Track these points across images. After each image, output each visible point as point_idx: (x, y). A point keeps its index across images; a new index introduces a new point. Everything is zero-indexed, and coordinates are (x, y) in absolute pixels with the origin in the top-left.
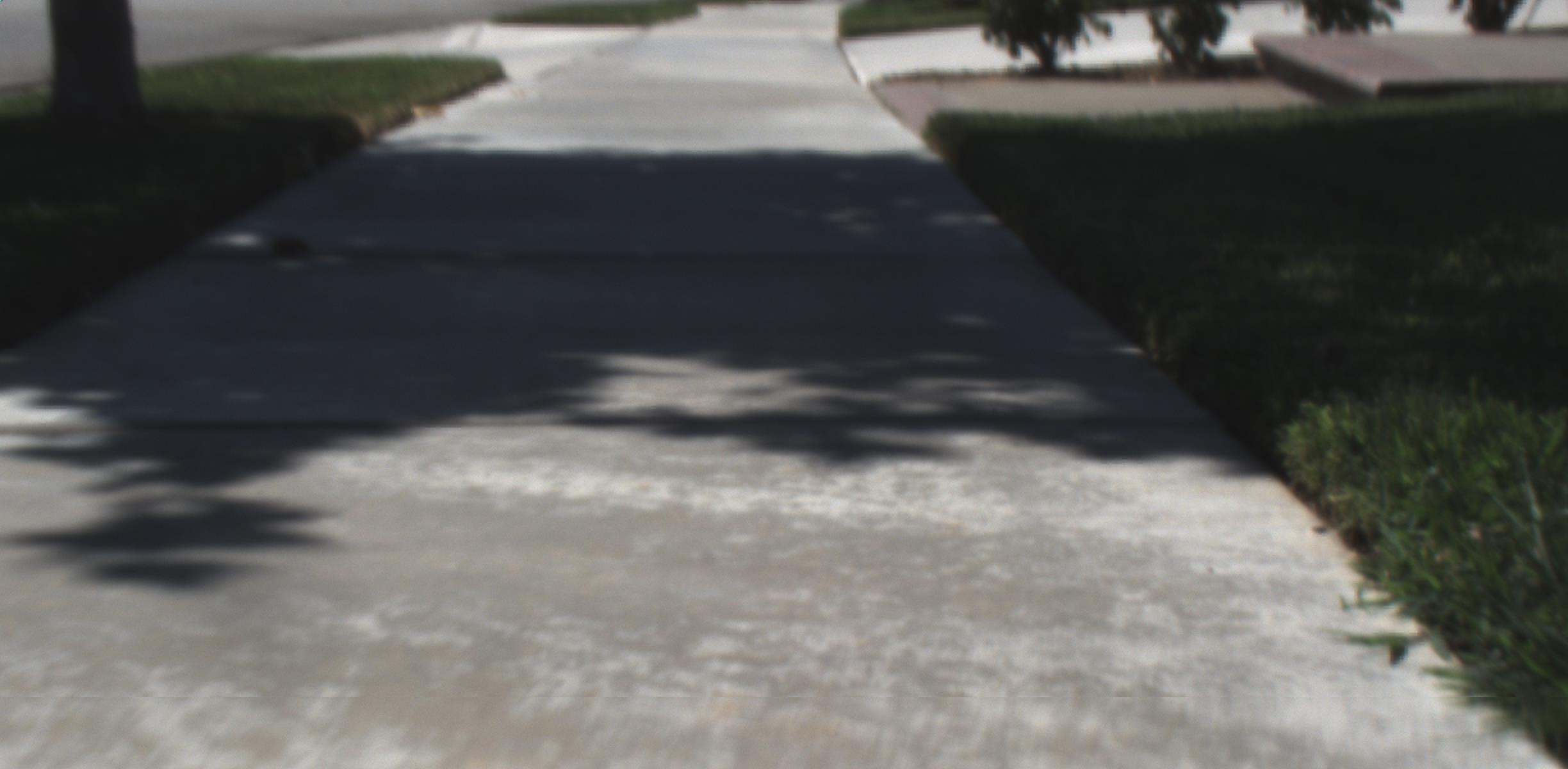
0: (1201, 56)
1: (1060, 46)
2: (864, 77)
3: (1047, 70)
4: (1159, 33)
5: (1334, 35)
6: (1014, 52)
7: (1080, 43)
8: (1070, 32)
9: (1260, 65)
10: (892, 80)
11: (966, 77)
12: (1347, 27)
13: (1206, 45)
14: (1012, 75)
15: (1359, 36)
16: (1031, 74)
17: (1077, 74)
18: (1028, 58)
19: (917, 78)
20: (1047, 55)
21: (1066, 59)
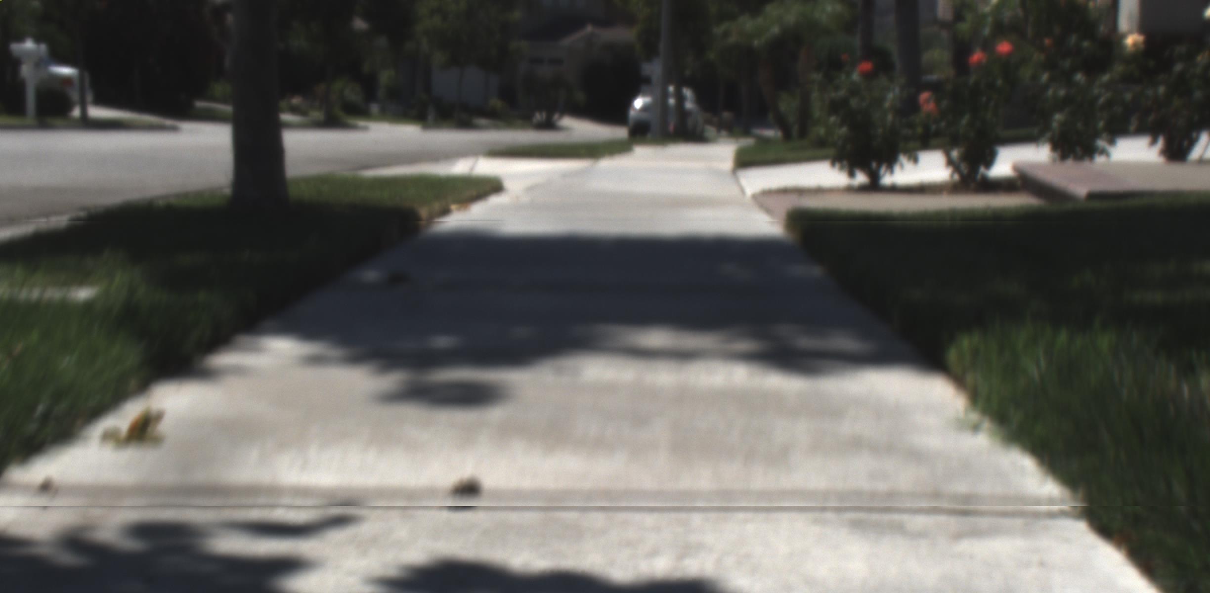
0: (979, 177)
1: (883, 170)
2: (749, 191)
3: (874, 186)
4: (950, 162)
5: (1070, 162)
6: (852, 174)
7: (897, 168)
8: (890, 161)
9: (1019, 183)
10: (768, 193)
11: (819, 191)
12: (1079, 158)
13: (982, 170)
14: (850, 189)
15: (1086, 164)
16: (863, 189)
17: (895, 189)
18: (861, 178)
19: (784, 191)
20: (874, 177)
21: (887, 179)
